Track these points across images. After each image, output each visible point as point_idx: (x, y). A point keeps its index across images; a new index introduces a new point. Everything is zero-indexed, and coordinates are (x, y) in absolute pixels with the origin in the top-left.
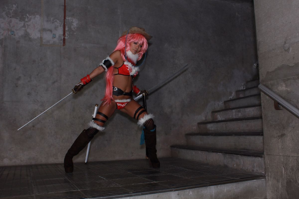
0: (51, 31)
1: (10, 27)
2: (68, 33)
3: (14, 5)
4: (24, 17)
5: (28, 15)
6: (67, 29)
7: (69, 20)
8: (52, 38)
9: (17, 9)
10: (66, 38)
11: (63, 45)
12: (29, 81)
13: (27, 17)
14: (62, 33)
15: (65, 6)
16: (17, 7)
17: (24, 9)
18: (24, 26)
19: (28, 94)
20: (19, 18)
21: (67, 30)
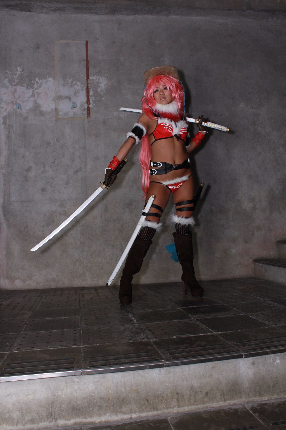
0: (69, 98)
1: (15, 99)
2: (94, 99)
3: (19, 69)
4: (33, 82)
5: (37, 79)
6: (91, 93)
7: (94, 79)
8: (72, 108)
9: (23, 73)
10: (91, 106)
11: (87, 116)
12: (42, 172)
13: (37, 82)
14: (85, 100)
15: (87, 61)
16: (23, 70)
17: (32, 72)
18: (33, 95)
19: (42, 191)
20: (25, 85)
21: (92, 95)
